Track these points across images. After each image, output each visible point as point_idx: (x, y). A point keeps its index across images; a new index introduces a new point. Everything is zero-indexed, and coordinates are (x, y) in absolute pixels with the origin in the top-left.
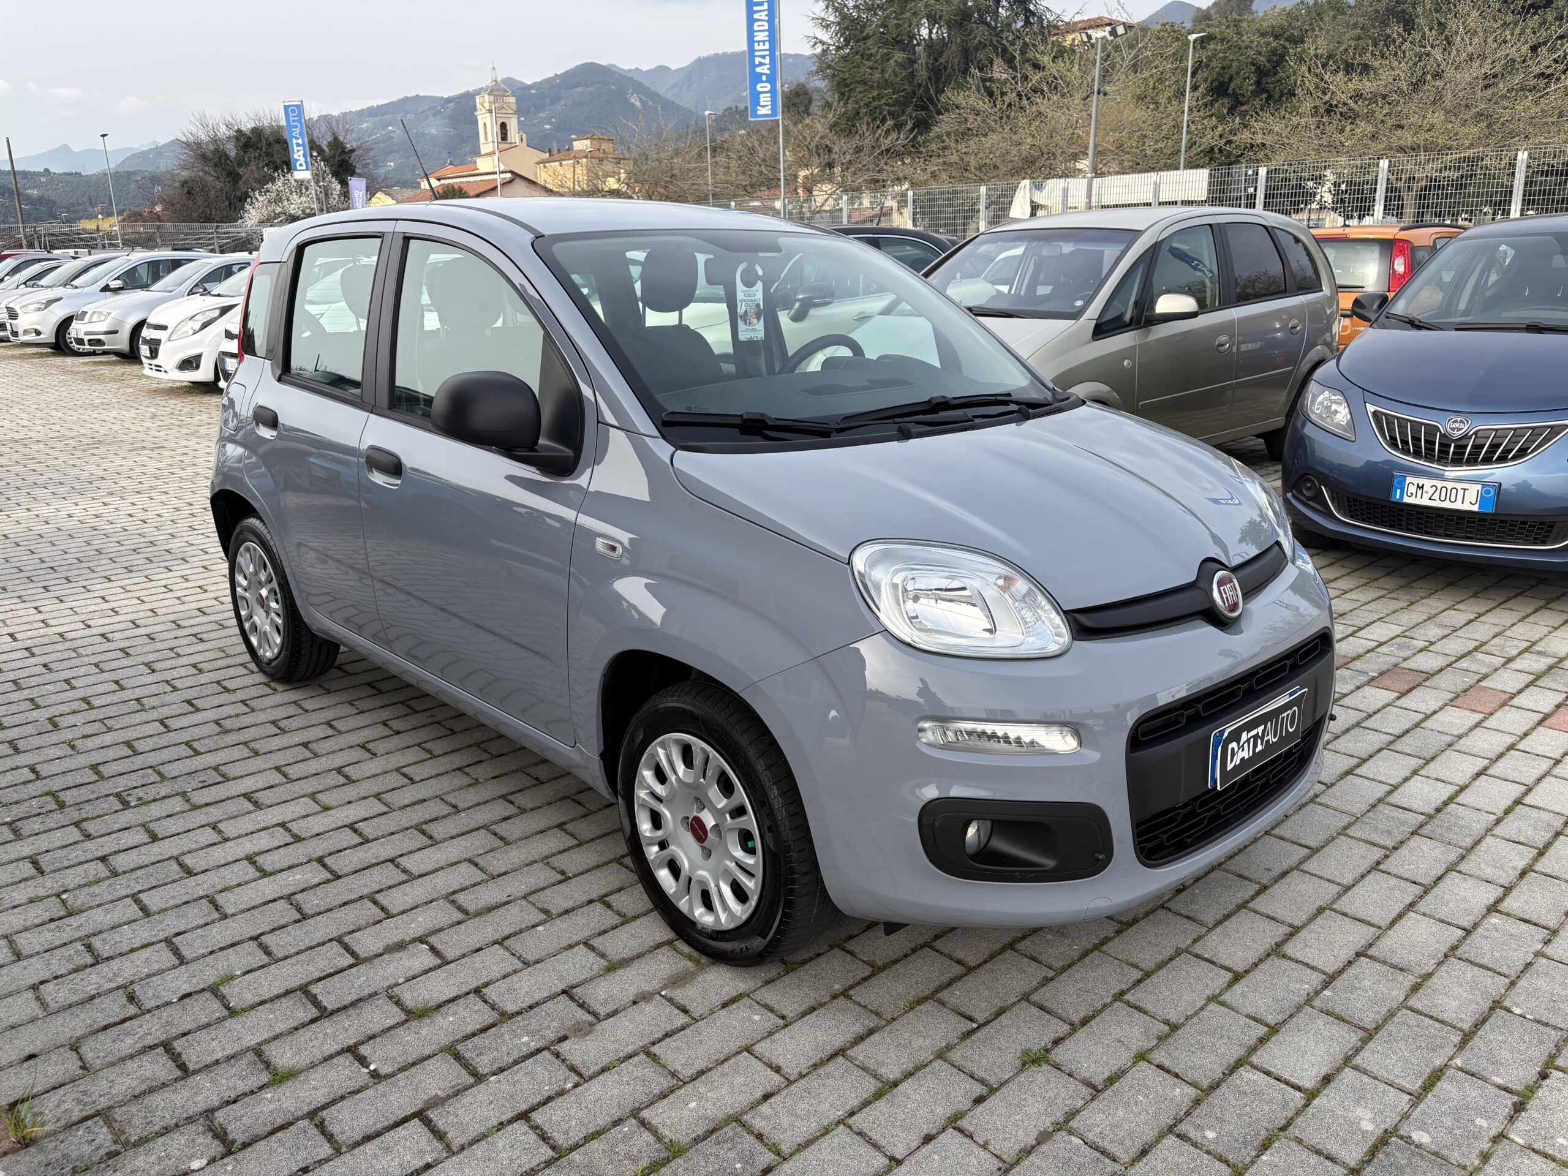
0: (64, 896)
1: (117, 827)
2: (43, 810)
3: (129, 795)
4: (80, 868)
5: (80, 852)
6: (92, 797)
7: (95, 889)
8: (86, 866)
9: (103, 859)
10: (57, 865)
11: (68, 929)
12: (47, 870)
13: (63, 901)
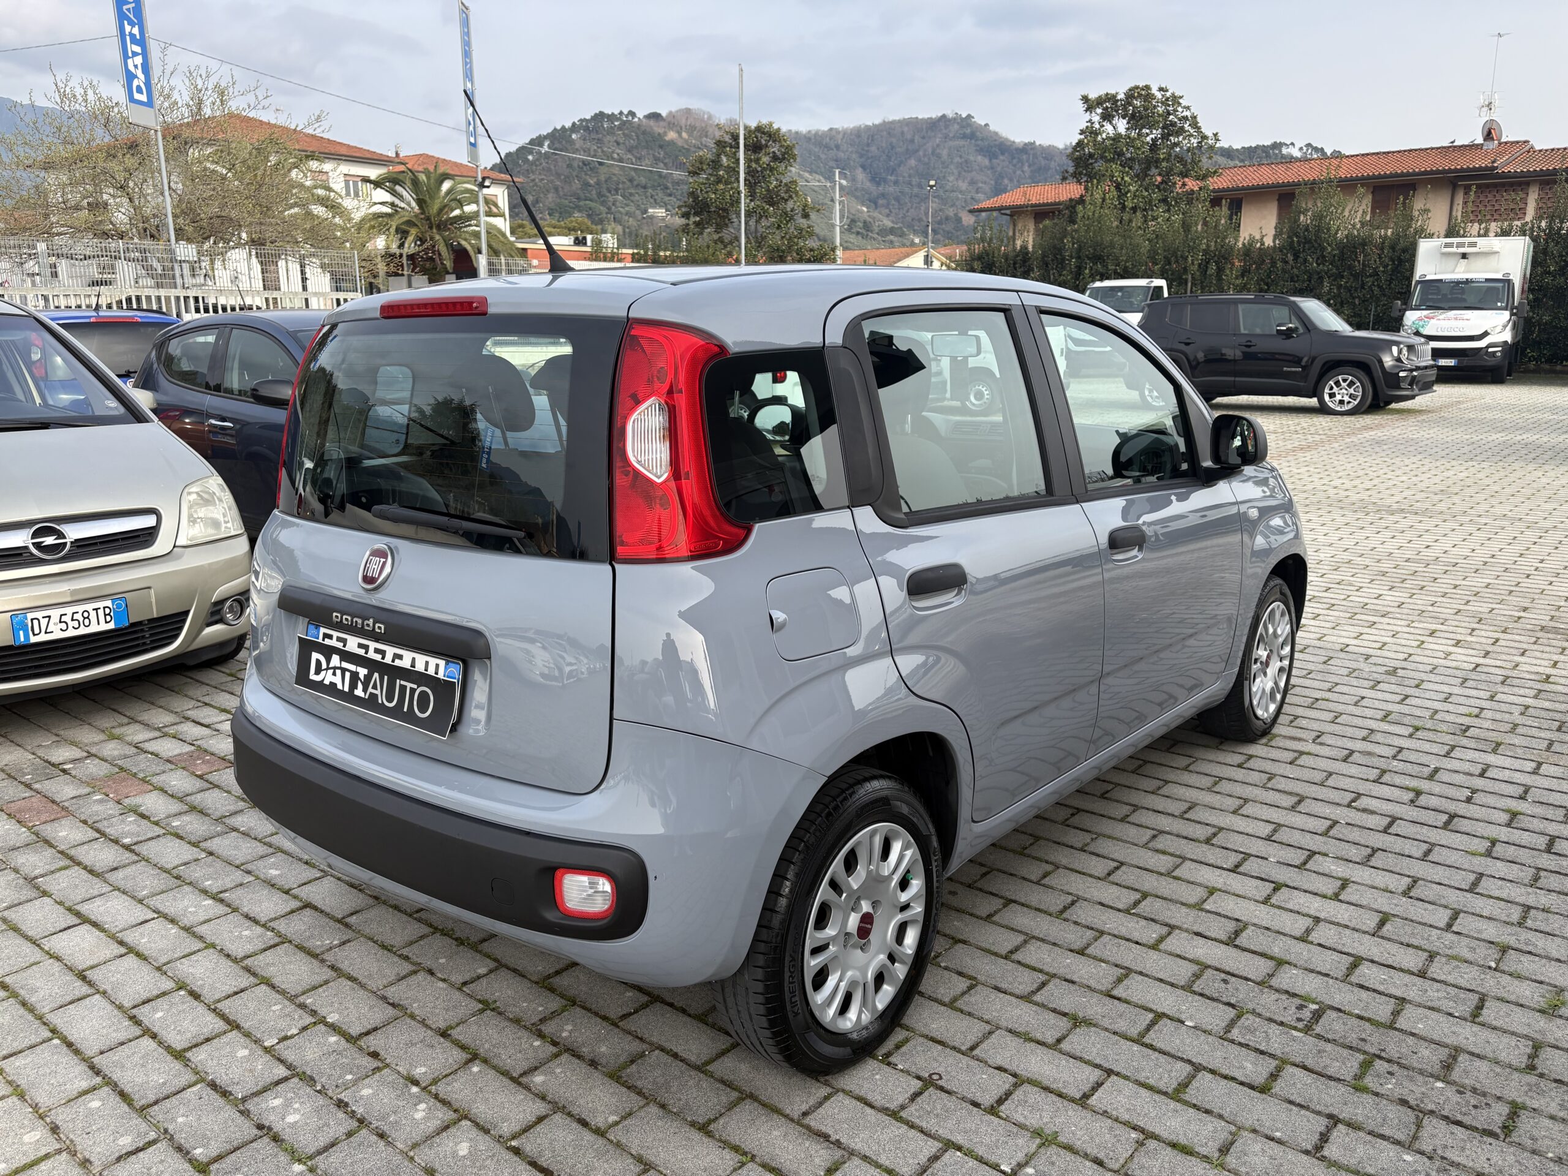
0: (1493, 965)
1: (1364, 994)
2: (1395, 1068)
3: (1299, 1020)
4: (1450, 979)
5: (1430, 993)
6: (1329, 1047)
7: (1466, 954)
8: (1443, 977)
9: (1422, 974)
10: (1462, 995)
11: (1522, 938)
12: (1477, 996)
13: (1497, 964)
